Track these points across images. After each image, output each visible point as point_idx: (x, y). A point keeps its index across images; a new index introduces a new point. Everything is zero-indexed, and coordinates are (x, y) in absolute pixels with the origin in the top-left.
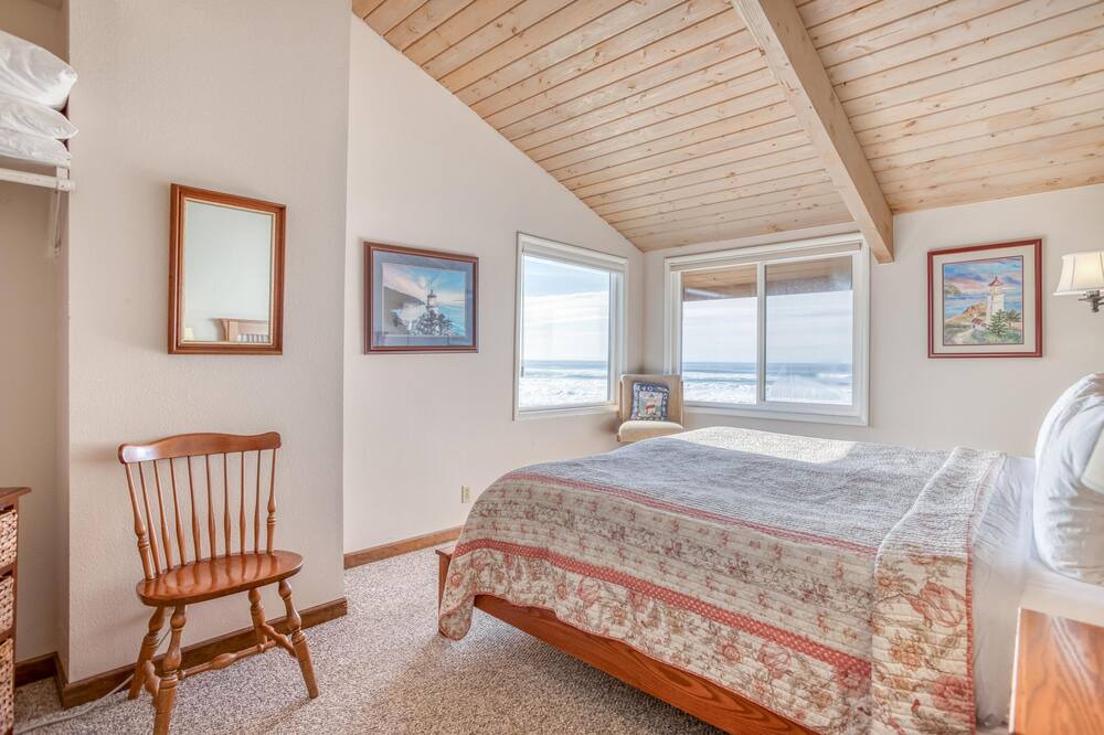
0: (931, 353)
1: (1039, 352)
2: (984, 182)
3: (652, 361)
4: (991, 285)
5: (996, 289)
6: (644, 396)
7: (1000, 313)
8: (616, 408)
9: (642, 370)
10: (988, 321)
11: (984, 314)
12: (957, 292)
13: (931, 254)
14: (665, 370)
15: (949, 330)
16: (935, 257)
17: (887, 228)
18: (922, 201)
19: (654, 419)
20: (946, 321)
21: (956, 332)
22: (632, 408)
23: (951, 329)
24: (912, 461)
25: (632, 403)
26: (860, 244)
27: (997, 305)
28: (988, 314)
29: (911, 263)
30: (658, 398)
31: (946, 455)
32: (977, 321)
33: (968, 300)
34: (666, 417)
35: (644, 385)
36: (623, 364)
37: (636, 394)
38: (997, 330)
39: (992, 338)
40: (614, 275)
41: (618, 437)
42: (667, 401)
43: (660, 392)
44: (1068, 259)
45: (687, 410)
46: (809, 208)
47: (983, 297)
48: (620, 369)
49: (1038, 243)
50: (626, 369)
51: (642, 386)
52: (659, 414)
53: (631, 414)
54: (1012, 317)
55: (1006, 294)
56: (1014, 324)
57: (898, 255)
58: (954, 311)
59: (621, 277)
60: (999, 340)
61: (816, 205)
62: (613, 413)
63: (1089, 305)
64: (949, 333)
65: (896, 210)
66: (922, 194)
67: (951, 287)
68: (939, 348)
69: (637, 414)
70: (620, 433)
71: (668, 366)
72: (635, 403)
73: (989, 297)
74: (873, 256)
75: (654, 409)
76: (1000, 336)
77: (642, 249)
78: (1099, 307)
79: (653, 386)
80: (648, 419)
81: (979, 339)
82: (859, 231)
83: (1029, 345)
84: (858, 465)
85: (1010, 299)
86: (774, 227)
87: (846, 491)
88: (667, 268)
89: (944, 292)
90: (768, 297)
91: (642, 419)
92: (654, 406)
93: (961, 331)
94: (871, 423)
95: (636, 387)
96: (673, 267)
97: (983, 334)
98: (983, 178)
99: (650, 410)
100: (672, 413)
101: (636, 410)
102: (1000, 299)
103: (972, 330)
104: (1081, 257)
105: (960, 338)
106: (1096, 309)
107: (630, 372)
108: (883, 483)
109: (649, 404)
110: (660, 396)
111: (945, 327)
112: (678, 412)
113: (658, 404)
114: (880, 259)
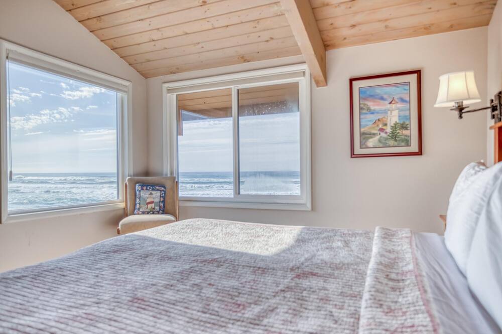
0: (353, 155)
1: (420, 153)
2: (387, 23)
3: (154, 166)
4: (390, 103)
5: (393, 106)
6: (145, 194)
7: (396, 124)
8: (123, 205)
9: (147, 174)
10: (389, 130)
11: (386, 125)
12: (369, 109)
13: (351, 80)
14: (164, 173)
15: (363, 136)
16: (354, 83)
17: (322, 59)
18: (345, 38)
19: (153, 213)
20: (362, 130)
21: (369, 138)
22: (135, 205)
23: (365, 136)
24: (347, 244)
25: (135, 200)
26: (304, 72)
27: (394, 118)
28: (388, 125)
29: (338, 86)
30: (156, 196)
31: (371, 235)
32: (382, 130)
33: (375, 114)
34: (164, 211)
35: (144, 185)
36: (129, 169)
37: (138, 193)
38: (394, 136)
39: (392, 142)
40: (120, 94)
41: (118, 230)
42: (164, 198)
43: (158, 190)
44: (443, 79)
45: (181, 204)
46: (267, 41)
47: (385, 112)
48: (127, 173)
49: (418, 72)
50: (132, 173)
51: (142, 186)
52: (157, 208)
53: (134, 210)
54: (404, 127)
55: (400, 110)
56: (405, 132)
57: (330, 82)
58: (365, 122)
59: (125, 96)
60: (396, 143)
61: (272, 38)
62: (119, 209)
63: (457, 113)
64: (364, 139)
65: (328, 46)
66: (346, 32)
67: (365, 105)
68: (358, 151)
69: (139, 209)
70: (120, 228)
71: (167, 170)
72: (138, 200)
73: (389, 112)
74: (313, 80)
75: (153, 205)
76: (396, 140)
77: (146, 75)
78: (463, 115)
79: (153, 186)
80: (148, 213)
81: (383, 143)
82: (305, 62)
83: (414, 148)
84: (302, 255)
85: (402, 113)
86: (242, 58)
87: (288, 295)
88: (164, 90)
89: (361, 109)
90: (240, 117)
91: (143, 213)
92: (152, 202)
93: (372, 138)
94: (313, 208)
95: (138, 187)
96: (170, 91)
97: (386, 139)
98: (386, 20)
99: (150, 206)
100: (168, 207)
101: (138, 206)
102: (396, 113)
103: (378, 137)
104: (452, 75)
105: (371, 142)
106: (461, 117)
107: (134, 175)
108: (326, 277)
109: (148, 200)
110: (158, 194)
111: (362, 134)
112: (174, 206)
113: (157, 200)
114: (318, 84)
